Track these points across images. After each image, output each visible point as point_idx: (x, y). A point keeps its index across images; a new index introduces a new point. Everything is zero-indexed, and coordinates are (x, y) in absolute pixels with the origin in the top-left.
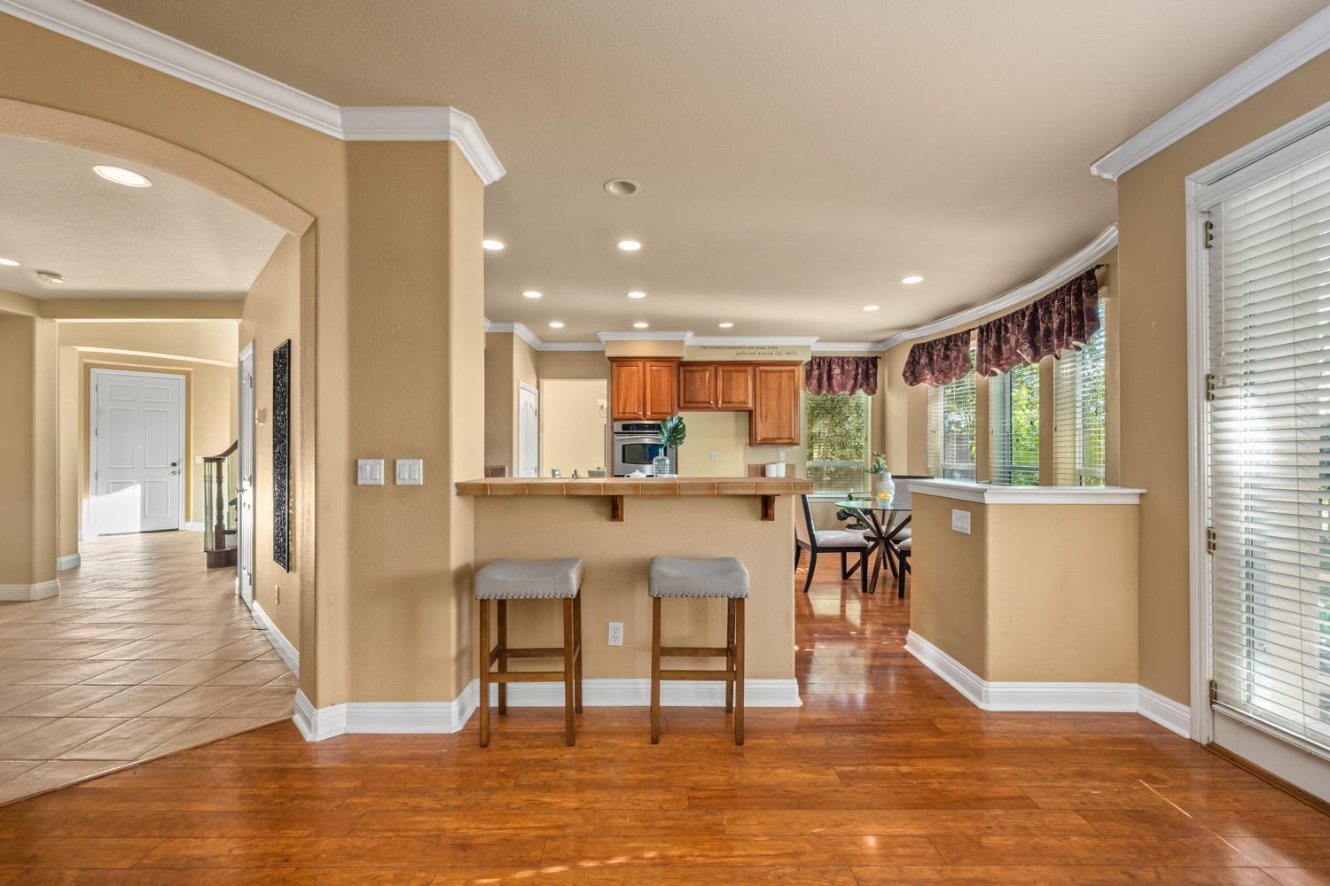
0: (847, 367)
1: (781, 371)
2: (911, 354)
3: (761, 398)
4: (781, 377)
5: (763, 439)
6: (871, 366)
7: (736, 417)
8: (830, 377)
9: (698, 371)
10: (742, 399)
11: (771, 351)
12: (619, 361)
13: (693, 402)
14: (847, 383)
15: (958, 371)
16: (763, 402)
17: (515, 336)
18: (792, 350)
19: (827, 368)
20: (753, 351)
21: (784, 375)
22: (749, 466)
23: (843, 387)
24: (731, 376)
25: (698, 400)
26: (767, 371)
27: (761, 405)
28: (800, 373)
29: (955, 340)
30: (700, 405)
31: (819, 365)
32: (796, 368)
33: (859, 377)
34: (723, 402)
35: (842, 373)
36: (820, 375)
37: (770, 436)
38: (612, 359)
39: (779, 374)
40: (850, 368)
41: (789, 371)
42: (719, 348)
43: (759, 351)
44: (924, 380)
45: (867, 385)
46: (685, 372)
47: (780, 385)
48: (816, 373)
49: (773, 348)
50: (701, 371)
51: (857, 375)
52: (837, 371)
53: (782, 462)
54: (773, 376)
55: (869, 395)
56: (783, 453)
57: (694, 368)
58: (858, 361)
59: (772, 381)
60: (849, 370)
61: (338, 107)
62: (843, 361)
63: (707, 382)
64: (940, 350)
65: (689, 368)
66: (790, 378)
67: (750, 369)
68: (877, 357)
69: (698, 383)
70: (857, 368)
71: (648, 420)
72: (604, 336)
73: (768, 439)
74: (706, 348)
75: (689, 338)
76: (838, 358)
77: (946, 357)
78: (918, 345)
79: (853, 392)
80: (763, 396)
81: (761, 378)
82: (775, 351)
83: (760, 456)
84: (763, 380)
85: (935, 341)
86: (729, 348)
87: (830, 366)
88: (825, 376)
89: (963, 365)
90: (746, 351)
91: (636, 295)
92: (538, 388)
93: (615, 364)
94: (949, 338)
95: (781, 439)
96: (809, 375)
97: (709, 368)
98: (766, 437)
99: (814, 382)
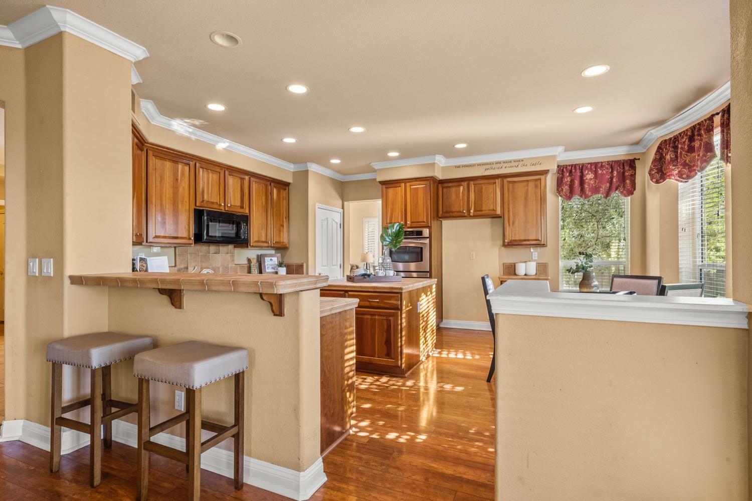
0: (600, 172)
1: (528, 181)
2: (658, 151)
3: (509, 205)
4: (528, 185)
5: (511, 241)
6: (627, 168)
7: (492, 223)
8: (582, 182)
9: (453, 187)
10: (492, 207)
11: (516, 164)
12: (388, 184)
13: (449, 212)
14: (600, 187)
15: (699, 163)
16: (511, 209)
17: (309, 172)
18: (538, 161)
19: (579, 174)
20: (500, 165)
21: (531, 184)
22: (503, 264)
23: (596, 190)
24: (482, 189)
25: (453, 210)
26: (515, 182)
27: (509, 211)
28: (550, 182)
29: (699, 130)
30: (456, 214)
31: (571, 172)
32: (542, 177)
33: (614, 180)
34: (475, 211)
35: (596, 177)
36: (572, 181)
37: (517, 238)
38: (383, 183)
39: (525, 183)
40: (604, 172)
41: (537, 180)
42: (470, 166)
43: (505, 165)
44: (669, 176)
45: (624, 187)
46: (443, 188)
47: (527, 193)
48: (567, 179)
49: (519, 161)
50: (456, 186)
51: (612, 178)
52: (589, 176)
53: (534, 261)
54: (521, 185)
55: (625, 196)
56: (535, 253)
57: (450, 185)
58: (612, 165)
59: (520, 190)
60: (602, 175)
61: (6, 27)
62: (595, 166)
63: (461, 195)
64: (684, 142)
65: (446, 185)
66: (536, 186)
67: (498, 181)
68: (635, 159)
69: (454, 197)
70: (612, 172)
71: (408, 228)
72: (376, 166)
73: (515, 240)
74: (459, 167)
75: (440, 161)
76: (591, 164)
77: (691, 149)
78: (666, 141)
79: (607, 195)
80: (511, 204)
81: (508, 189)
82: (521, 163)
83: (511, 255)
84: (511, 189)
85: (680, 134)
86: (479, 165)
87: (582, 172)
88: (577, 183)
89: (704, 155)
90: (494, 166)
91: (357, 129)
92: (343, 208)
93: (384, 186)
94: (693, 128)
95: (528, 240)
96: (560, 183)
97: (463, 183)
98: (513, 239)
99: (566, 188)
